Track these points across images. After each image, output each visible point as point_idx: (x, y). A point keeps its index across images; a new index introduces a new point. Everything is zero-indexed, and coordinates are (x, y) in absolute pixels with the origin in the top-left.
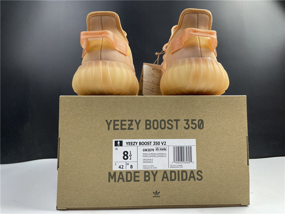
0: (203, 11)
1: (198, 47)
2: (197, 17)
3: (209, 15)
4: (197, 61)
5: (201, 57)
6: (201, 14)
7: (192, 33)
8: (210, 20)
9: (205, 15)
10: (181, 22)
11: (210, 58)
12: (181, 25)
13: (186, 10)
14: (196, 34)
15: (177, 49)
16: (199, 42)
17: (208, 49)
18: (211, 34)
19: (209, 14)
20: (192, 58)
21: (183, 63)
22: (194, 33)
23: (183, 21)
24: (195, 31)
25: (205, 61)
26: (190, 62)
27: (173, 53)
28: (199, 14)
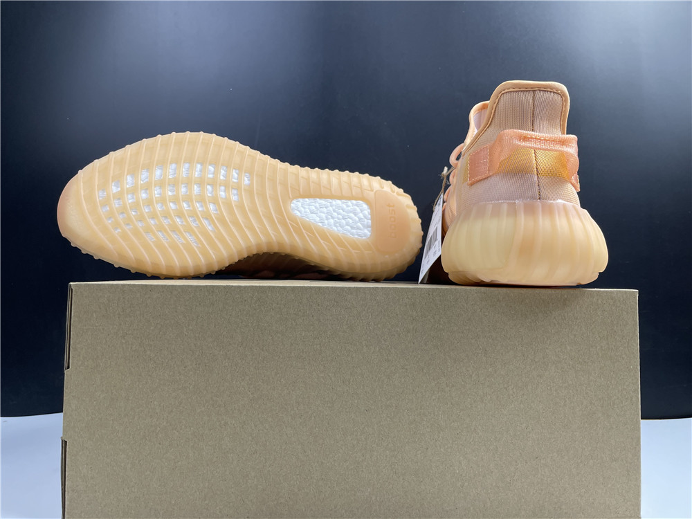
0: (546, 87)
1: (531, 172)
2: (531, 101)
3: (562, 95)
4: (530, 210)
5: (540, 199)
6: (542, 93)
7: (517, 142)
8: (563, 106)
9: (552, 94)
10: (493, 111)
11: (563, 199)
12: (492, 119)
13: (505, 85)
14: (528, 144)
15: (483, 176)
16: (534, 161)
17: (556, 178)
18: (563, 142)
19: (562, 92)
20: (517, 202)
21: (496, 213)
22: (523, 144)
23: (497, 108)
24: (525, 139)
25: (549, 210)
26: (513, 212)
27: (472, 185)
28: (538, 93)
